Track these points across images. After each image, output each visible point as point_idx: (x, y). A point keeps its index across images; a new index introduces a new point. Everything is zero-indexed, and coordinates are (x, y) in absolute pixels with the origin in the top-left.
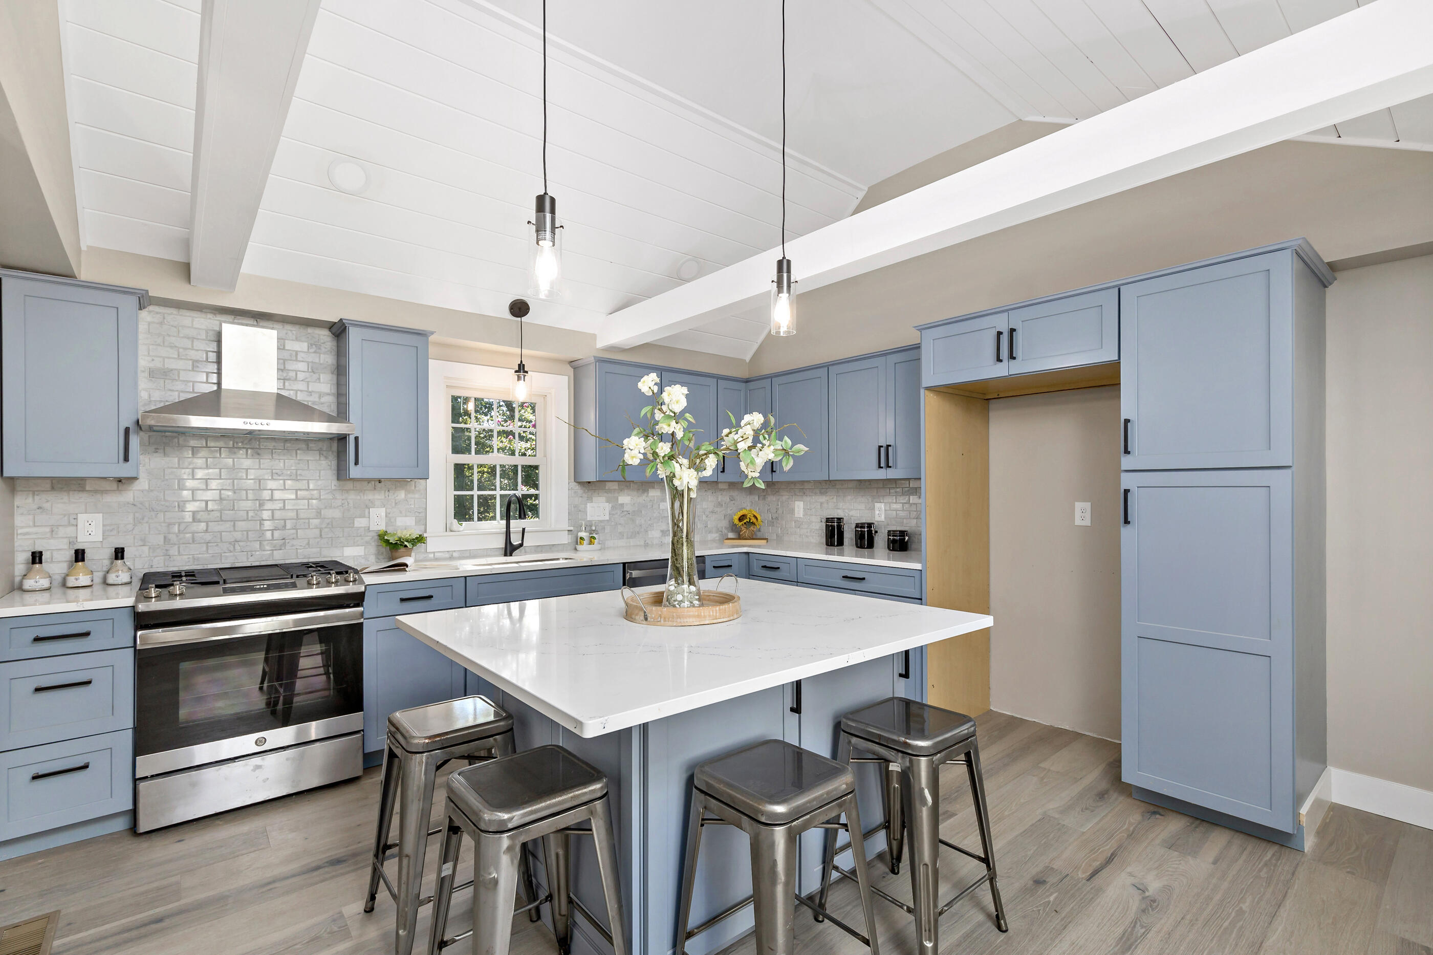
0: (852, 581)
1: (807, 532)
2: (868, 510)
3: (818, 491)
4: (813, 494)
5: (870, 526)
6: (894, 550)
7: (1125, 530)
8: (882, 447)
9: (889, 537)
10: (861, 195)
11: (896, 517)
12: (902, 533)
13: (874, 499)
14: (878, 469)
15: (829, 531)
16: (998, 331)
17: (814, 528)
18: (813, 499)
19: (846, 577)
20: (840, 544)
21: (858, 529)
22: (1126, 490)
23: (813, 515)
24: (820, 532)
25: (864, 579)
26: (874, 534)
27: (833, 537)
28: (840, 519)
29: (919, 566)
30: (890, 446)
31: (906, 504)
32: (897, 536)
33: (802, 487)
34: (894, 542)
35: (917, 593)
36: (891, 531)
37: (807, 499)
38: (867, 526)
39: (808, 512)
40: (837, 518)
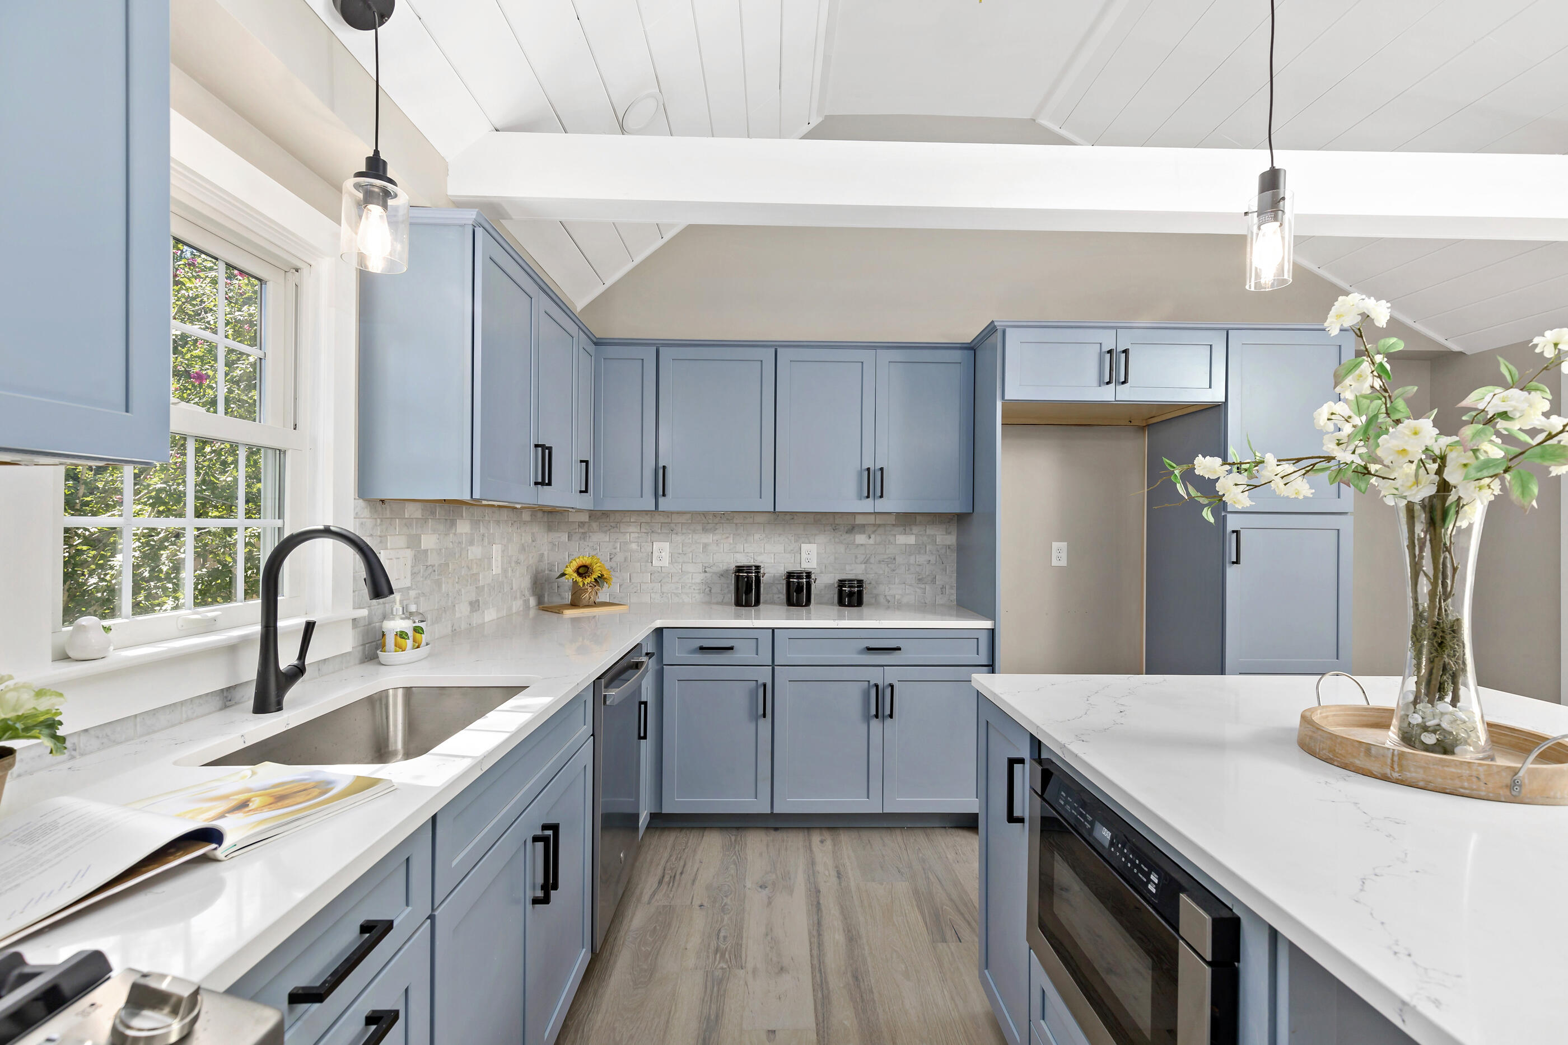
0: (875, 654)
1: (677, 588)
2: (790, 553)
3: (699, 527)
4: (689, 531)
5: (809, 575)
6: (850, 605)
7: (1231, 571)
8: (868, 469)
9: (843, 589)
10: (815, 121)
11: (835, 563)
12: (860, 583)
13: (799, 538)
14: (861, 499)
15: (740, 586)
16: (1106, 349)
17: (691, 581)
18: (689, 539)
19: (869, 649)
20: (757, 602)
21: (791, 580)
22: (1233, 532)
23: (689, 562)
24: (704, 587)
25: (899, 649)
26: (809, 584)
27: (750, 593)
28: (758, 567)
29: (988, 624)
30: (882, 469)
31: (849, 546)
32: (855, 587)
33: (666, 521)
34: (851, 594)
35: (983, 659)
36: (845, 581)
37: (678, 539)
38: (806, 576)
39: (679, 557)
40: (755, 567)
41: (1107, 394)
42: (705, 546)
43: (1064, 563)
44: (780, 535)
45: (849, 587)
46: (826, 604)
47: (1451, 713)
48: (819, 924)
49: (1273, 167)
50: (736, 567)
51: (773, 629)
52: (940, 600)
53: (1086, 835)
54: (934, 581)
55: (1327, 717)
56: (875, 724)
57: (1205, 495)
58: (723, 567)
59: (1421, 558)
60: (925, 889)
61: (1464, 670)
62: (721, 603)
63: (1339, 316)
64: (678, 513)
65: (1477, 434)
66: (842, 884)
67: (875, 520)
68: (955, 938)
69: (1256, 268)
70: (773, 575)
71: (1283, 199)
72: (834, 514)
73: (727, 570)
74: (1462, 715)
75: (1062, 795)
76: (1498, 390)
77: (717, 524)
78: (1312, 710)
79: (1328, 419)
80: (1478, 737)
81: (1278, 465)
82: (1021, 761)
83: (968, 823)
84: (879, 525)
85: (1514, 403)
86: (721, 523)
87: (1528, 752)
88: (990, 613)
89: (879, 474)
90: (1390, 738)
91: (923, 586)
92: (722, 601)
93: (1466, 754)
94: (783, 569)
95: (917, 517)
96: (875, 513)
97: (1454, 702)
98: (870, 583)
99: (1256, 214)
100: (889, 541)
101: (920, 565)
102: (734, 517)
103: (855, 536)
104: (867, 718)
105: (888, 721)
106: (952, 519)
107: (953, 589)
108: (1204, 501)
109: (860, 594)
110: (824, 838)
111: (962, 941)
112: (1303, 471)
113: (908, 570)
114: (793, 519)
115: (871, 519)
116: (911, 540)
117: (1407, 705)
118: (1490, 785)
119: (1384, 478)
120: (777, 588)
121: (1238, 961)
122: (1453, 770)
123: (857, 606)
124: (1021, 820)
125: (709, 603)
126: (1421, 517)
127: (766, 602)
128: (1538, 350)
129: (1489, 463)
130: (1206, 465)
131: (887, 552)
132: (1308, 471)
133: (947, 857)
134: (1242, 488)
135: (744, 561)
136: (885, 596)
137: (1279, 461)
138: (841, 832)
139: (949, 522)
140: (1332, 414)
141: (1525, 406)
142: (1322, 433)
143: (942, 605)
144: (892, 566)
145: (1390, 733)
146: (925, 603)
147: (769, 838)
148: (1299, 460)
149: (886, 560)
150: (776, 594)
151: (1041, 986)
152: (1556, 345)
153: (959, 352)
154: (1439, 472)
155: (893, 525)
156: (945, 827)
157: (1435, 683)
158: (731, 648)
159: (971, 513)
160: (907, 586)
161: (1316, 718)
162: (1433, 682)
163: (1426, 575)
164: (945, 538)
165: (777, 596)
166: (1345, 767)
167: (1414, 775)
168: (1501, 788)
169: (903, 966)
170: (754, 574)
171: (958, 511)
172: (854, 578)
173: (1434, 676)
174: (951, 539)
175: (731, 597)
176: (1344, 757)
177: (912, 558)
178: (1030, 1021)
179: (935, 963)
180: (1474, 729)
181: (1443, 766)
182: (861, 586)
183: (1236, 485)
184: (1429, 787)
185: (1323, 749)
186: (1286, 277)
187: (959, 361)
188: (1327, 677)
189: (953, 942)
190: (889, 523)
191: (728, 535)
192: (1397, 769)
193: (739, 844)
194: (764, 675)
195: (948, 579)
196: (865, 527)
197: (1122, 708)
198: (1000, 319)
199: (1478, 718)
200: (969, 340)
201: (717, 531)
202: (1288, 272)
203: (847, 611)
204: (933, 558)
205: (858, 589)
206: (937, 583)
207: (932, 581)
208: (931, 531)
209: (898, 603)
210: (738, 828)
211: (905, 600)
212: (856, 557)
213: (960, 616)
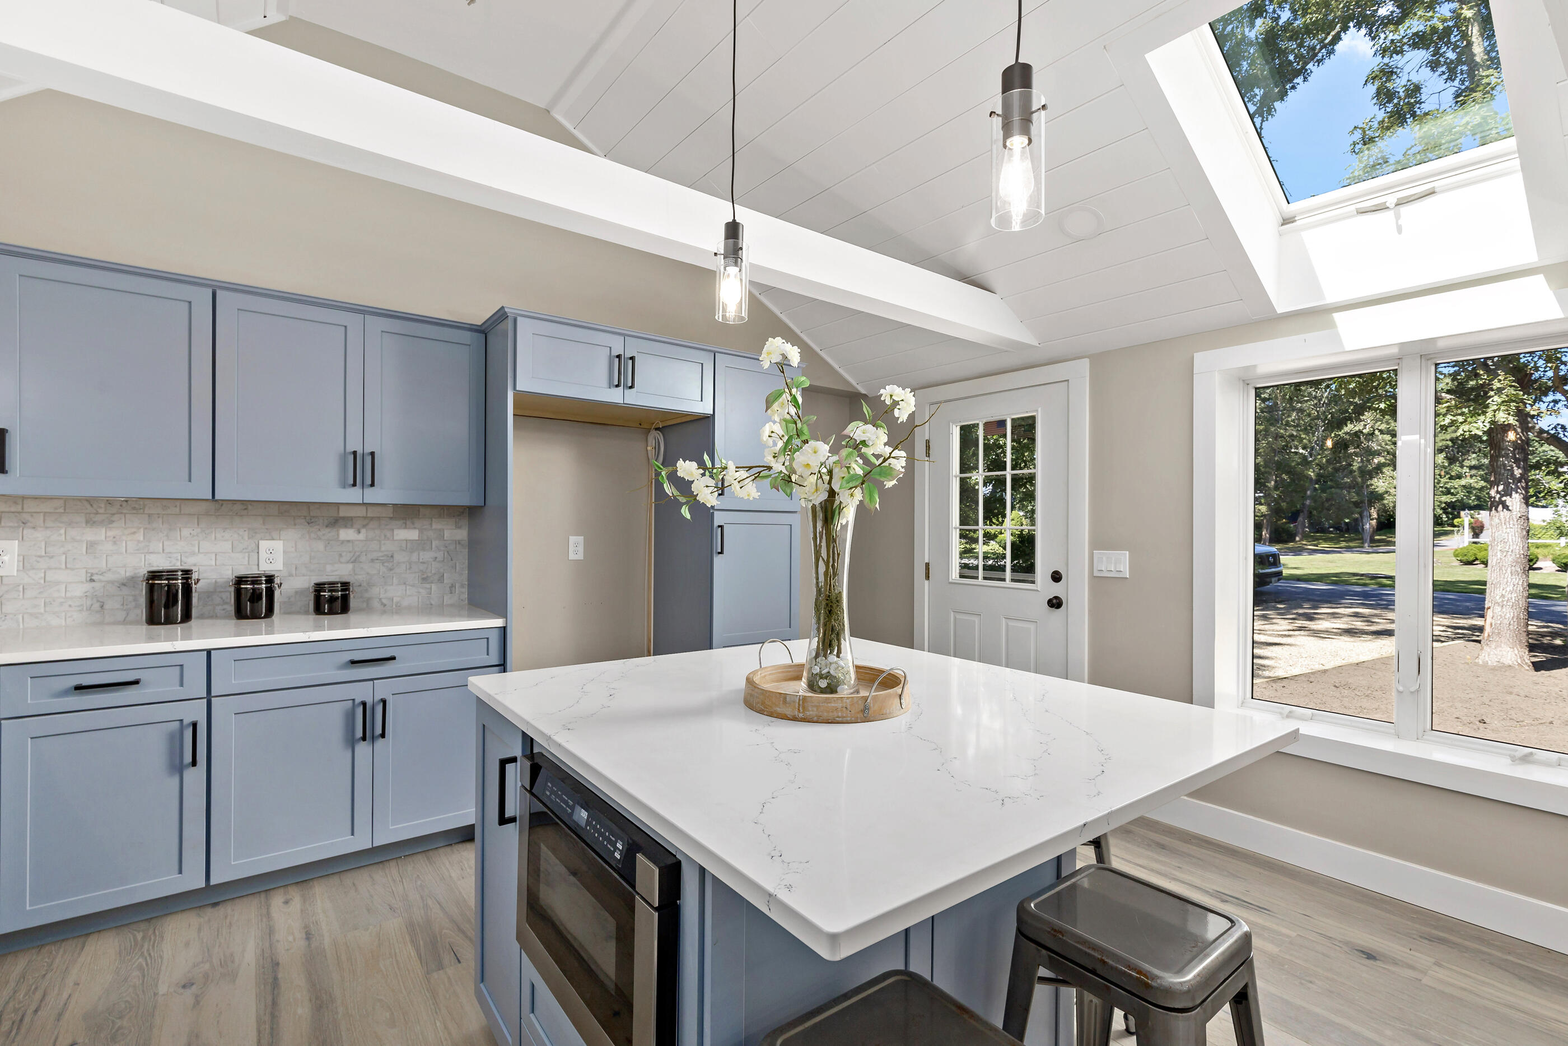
1: (35, 606)
2: (241, 552)
3: (80, 519)
5: (270, 579)
6: (331, 612)
7: (717, 560)
8: (355, 453)
9: (322, 594)
10: (275, 17)
11: (310, 562)
12: (346, 586)
13: (256, 533)
14: (344, 487)
15: (155, 597)
16: (615, 353)
17: (63, 595)
18: (61, 535)
19: (353, 662)
20: (187, 617)
21: (243, 586)
22: (719, 526)
23: (60, 569)
24: (89, 603)
25: (393, 658)
26: (270, 592)
27: (173, 606)
28: (187, 573)
29: (499, 622)
30: (372, 454)
31: (331, 542)
32: (337, 591)
33: (13, 509)
34: (332, 600)
35: (494, 659)
36: (324, 584)
37: (38, 536)
38: (266, 580)
39: (38, 562)
40: (182, 571)
41: (615, 396)
42: (91, 546)
43: (580, 556)
44: (225, 530)
45: (330, 591)
46: (298, 613)
47: (836, 663)
48: (274, 1003)
49: (734, 220)
50: (149, 572)
51: (209, 652)
52: (448, 600)
53: (565, 819)
54: (441, 579)
55: (765, 676)
56: (363, 749)
57: (683, 494)
58: (124, 574)
59: (820, 546)
60: (422, 918)
61: (843, 630)
62: (125, 622)
63: (769, 353)
64: (35, 498)
65: (850, 455)
66: (312, 946)
67: (367, 512)
68: (454, 960)
69: (723, 303)
70: (214, 581)
71: (741, 249)
72: (308, 505)
73: (133, 578)
74: (842, 663)
75: (549, 786)
76: (861, 424)
77: (114, 514)
78: (754, 673)
79: (769, 436)
80: (851, 678)
81: (736, 471)
82: (514, 760)
83: (466, 835)
84: (372, 518)
85: (868, 435)
86: (122, 513)
87: (873, 681)
88: (501, 611)
89: (368, 459)
90: (801, 688)
91: (428, 586)
92: (125, 620)
93: (845, 691)
94: (230, 572)
95: (421, 510)
96: (364, 504)
97: (838, 656)
98: (360, 586)
99: (722, 256)
100: (385, 536)
101: (424, 563)
102: (145, 506)
103: (338, 531)
104: (351, 743)
105: (380, 743)
106: (463, 513)
107: (463, 587)
108: (682, 500)
109: (345, 599)
110: (288, 897)
111: (461, 961)
112: (753, 477)
113: (409, 569)
114: (245, 509)
115: (361, 512)
116: (413, 534)
117: (811, 660)
118: (853, 712)
119: (800, 485)
120: (222, 598)
121: (679, 899)
122: (833, 705)
123: (341, 613)
124: (513, 820)
125: (101, 623)
126: (820, 515)
127: (201, 617)
128: (882, 399)
129: (855, 477)
130: (687, 468)
131: (383, 549)
132: (756, 478)
133: (450, 877)
134: (711, 489)
135: (161, 563)
136: (380, 599)
137: (736, 467)
138: (315, 883)
139: (458, 516)
140: (772, 432)
141: (874, 437)
142: (764, 446)
143: (452, 605)
144: (390, 565)
145: (802, 683)
146: (432, 605)
147: (202, 919)
148: (751, 468)
149: (381, 558)
150: (218, 605)
151: (530, 980)
152: (891, 396)
153: (468, 334)
154: (830, 483)
155: (391, 518)
156: (451, 845)
157: (827, 641)
158: (136, 682)
159: (482, 507)
160: (408, 587)
161: (757, 679)
162: (826, 641)
163: (823, 559)
164: (456, 533)
165: (220, 607)
166: (771, 715)
167: (811, 713)
168: (858, 713)
169: (388, 1015)
170: (180, 581)
171: (468, 504)
172: (338, 580)
173: (827, 635)
174: (462, 534)
175: (141, 611)
176: (771, 707)
177: (415, 555)
178: (521, 1018)
179: (428, 996)
180: (848, 672)
181: (827, 703)
182: (348, 589)
183: (707, 486)
184: (820, 720)
185: (758, 703)
186: (743, 315)
187: (469, 343)
188: (766, 644)
189: (451, 965)
190: (384, 516)
191: (134, 530)
192: (801, 710)
193: (150, 940)
194: (196, 712)
195: (458, 575)
196: (352, 520)
197: (612, 692)
198: (512, 306)
199: (851, 665)
200: (479, 322)
201: (114, 525)
202: (745, 311)
203: (326, 619)
204: (440, 555)
205: (342, 593)
206: (445, 582)
207: (439, 580)
208: (437, 525)
209: (396, 606)
210: (149, 920)
211: (405, 603)
212: (341, 555)
213: (471, 616)
